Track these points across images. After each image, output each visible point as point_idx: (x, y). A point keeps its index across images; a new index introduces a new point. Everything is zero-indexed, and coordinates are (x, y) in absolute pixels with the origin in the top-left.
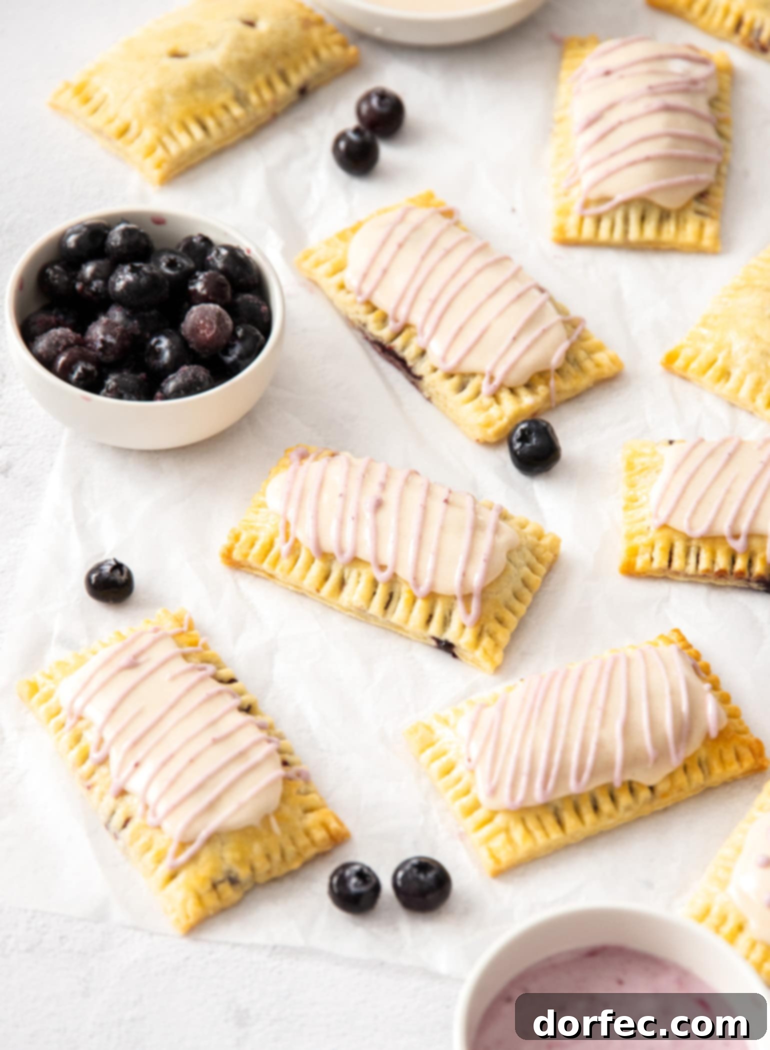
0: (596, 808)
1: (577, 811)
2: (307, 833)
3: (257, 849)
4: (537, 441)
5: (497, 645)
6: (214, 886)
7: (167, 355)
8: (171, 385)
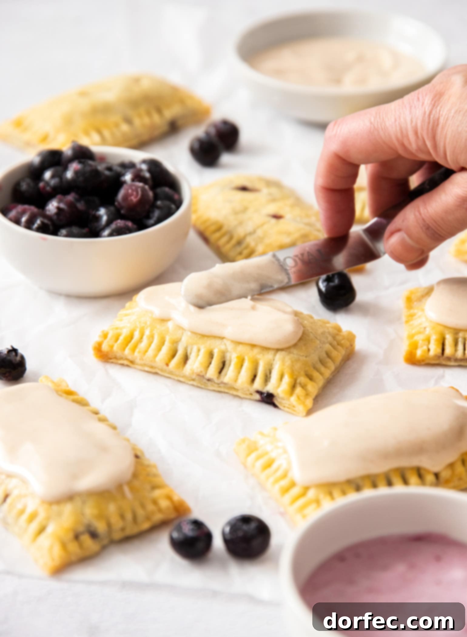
2: (155, 502)
3: (112, 508)
4: (338, 282)
5: (307, 395)
6: (77, 537)
7: (105, 218)
8: (106, 232)
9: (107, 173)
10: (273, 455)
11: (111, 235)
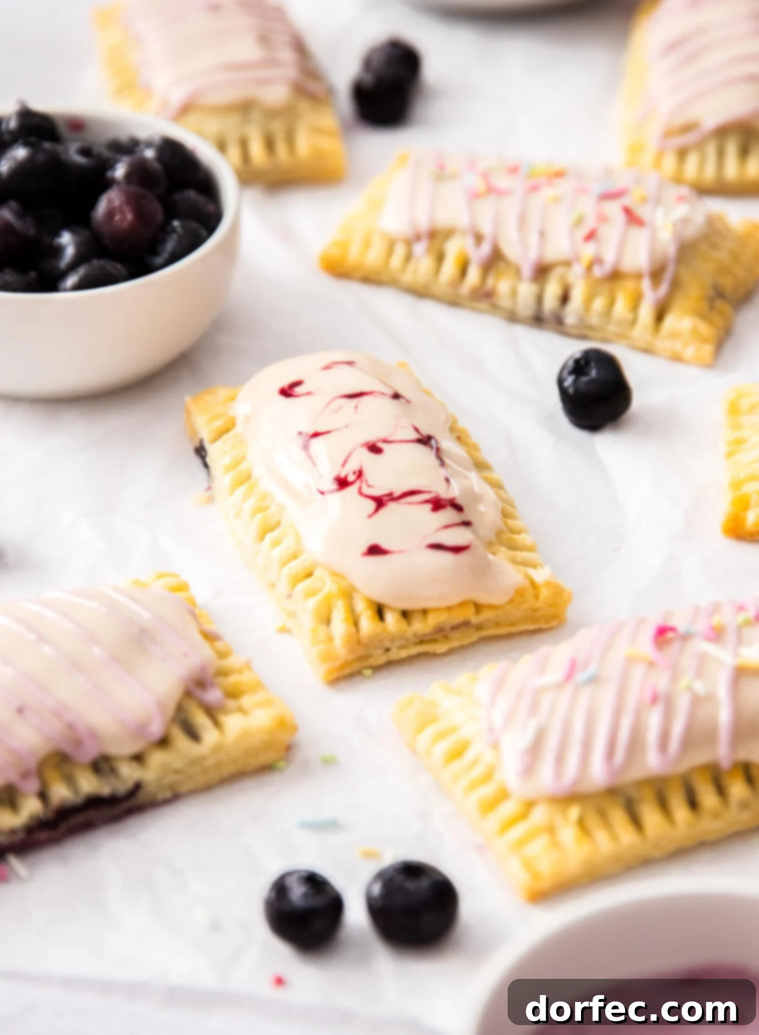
0: (693, 803)
1: (663, 804)
4: (598, 373)
7: (70, 252)
8: (71, 280)
9: (79, 159)
10: (465, 732)
11: (81, 286)
